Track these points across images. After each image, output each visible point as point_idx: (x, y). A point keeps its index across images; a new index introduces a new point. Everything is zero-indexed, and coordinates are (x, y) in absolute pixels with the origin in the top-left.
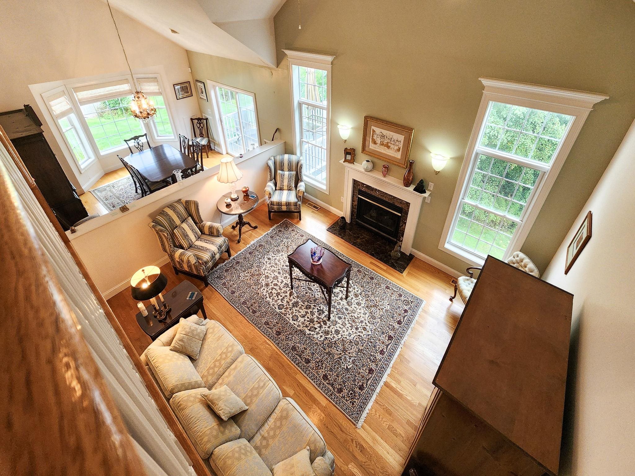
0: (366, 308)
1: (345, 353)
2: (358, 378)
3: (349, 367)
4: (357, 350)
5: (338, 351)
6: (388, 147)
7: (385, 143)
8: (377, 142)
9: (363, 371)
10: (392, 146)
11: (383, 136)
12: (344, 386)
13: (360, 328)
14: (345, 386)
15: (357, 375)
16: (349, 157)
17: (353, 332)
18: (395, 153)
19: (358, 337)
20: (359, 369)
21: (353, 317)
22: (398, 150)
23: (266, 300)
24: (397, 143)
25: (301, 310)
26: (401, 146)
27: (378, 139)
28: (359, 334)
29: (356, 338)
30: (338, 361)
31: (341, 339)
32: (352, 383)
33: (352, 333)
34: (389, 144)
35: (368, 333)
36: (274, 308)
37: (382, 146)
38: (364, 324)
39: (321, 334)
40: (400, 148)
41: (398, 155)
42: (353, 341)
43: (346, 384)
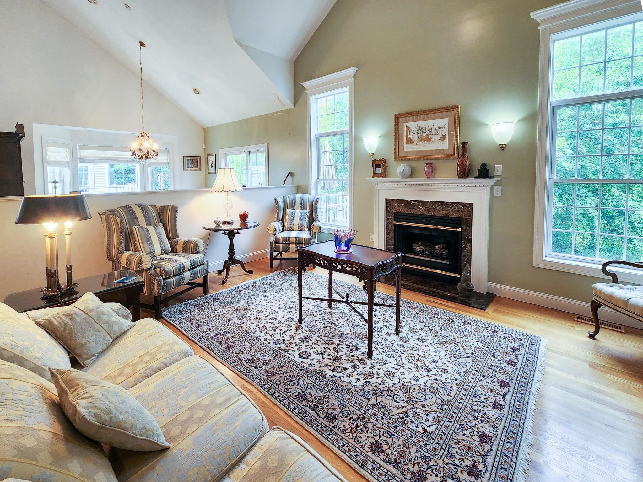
0: (438, 345)
1: (413, 405)
2: (459, 451)
3: (429, 430)
4: (439, 401)
5: (396, 402)
6: (429, 140)
7: (424, 137)
8: (413, 140)
9: (464, 438)
10: (434, 137)
11: (420, 130)
12: (426, 466)
13: (434, 370)
14: (431, 467)
15: (453, 446)
16: (378, 171)
17: (421, 374)
18: (440, 144)
19: (435, 381)
20: (454, 434)
21: (416, 355)
22: (443, 139)
23: (254, 334)
24: (441, 130)
25: (316, 346)
26: (446, 132)
27: (414, 136)
28: (434, 377)
29: (432, 384)
30: (401, 418)
31: (400, 384)
32: (446, 461)
33: (420, 376)
34: (430, 137)
35: (453, 377)
36: (267, 343)
37: (420, 143)
38: (440, 364)
39: (358, 377)
40: (444, 136)
41: (444, 146)
42: (426, 388)
43: (432, 463)
